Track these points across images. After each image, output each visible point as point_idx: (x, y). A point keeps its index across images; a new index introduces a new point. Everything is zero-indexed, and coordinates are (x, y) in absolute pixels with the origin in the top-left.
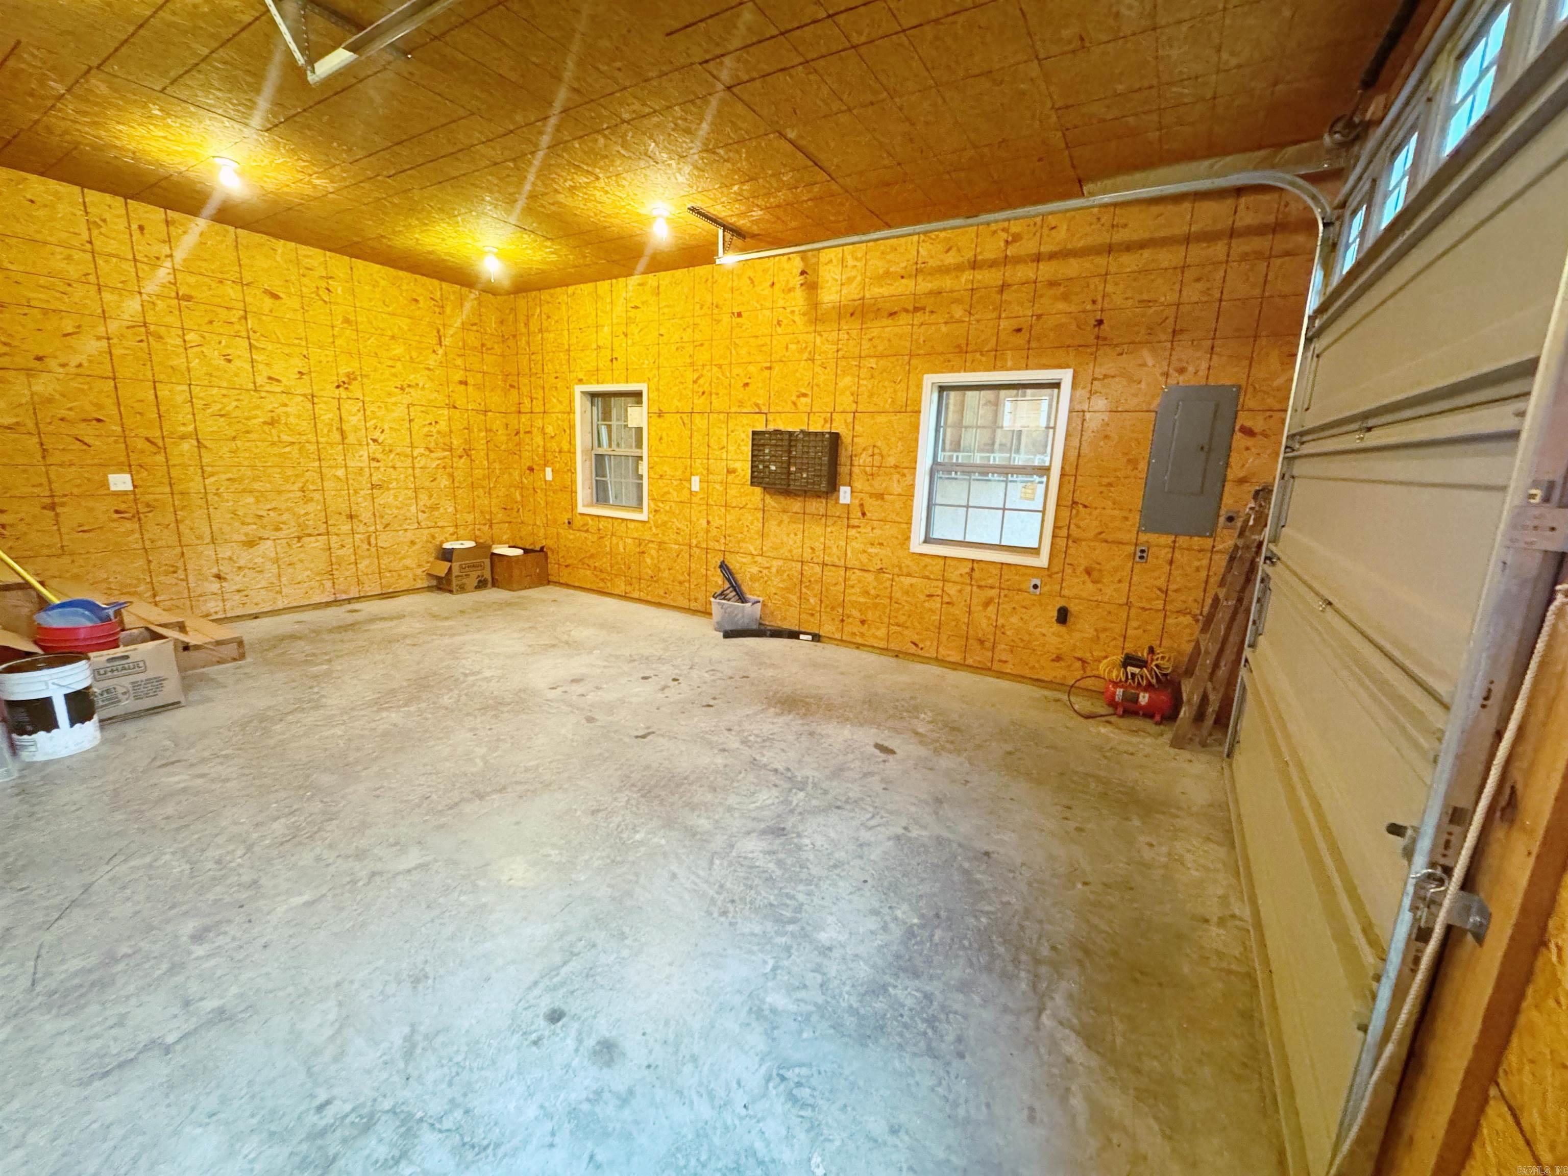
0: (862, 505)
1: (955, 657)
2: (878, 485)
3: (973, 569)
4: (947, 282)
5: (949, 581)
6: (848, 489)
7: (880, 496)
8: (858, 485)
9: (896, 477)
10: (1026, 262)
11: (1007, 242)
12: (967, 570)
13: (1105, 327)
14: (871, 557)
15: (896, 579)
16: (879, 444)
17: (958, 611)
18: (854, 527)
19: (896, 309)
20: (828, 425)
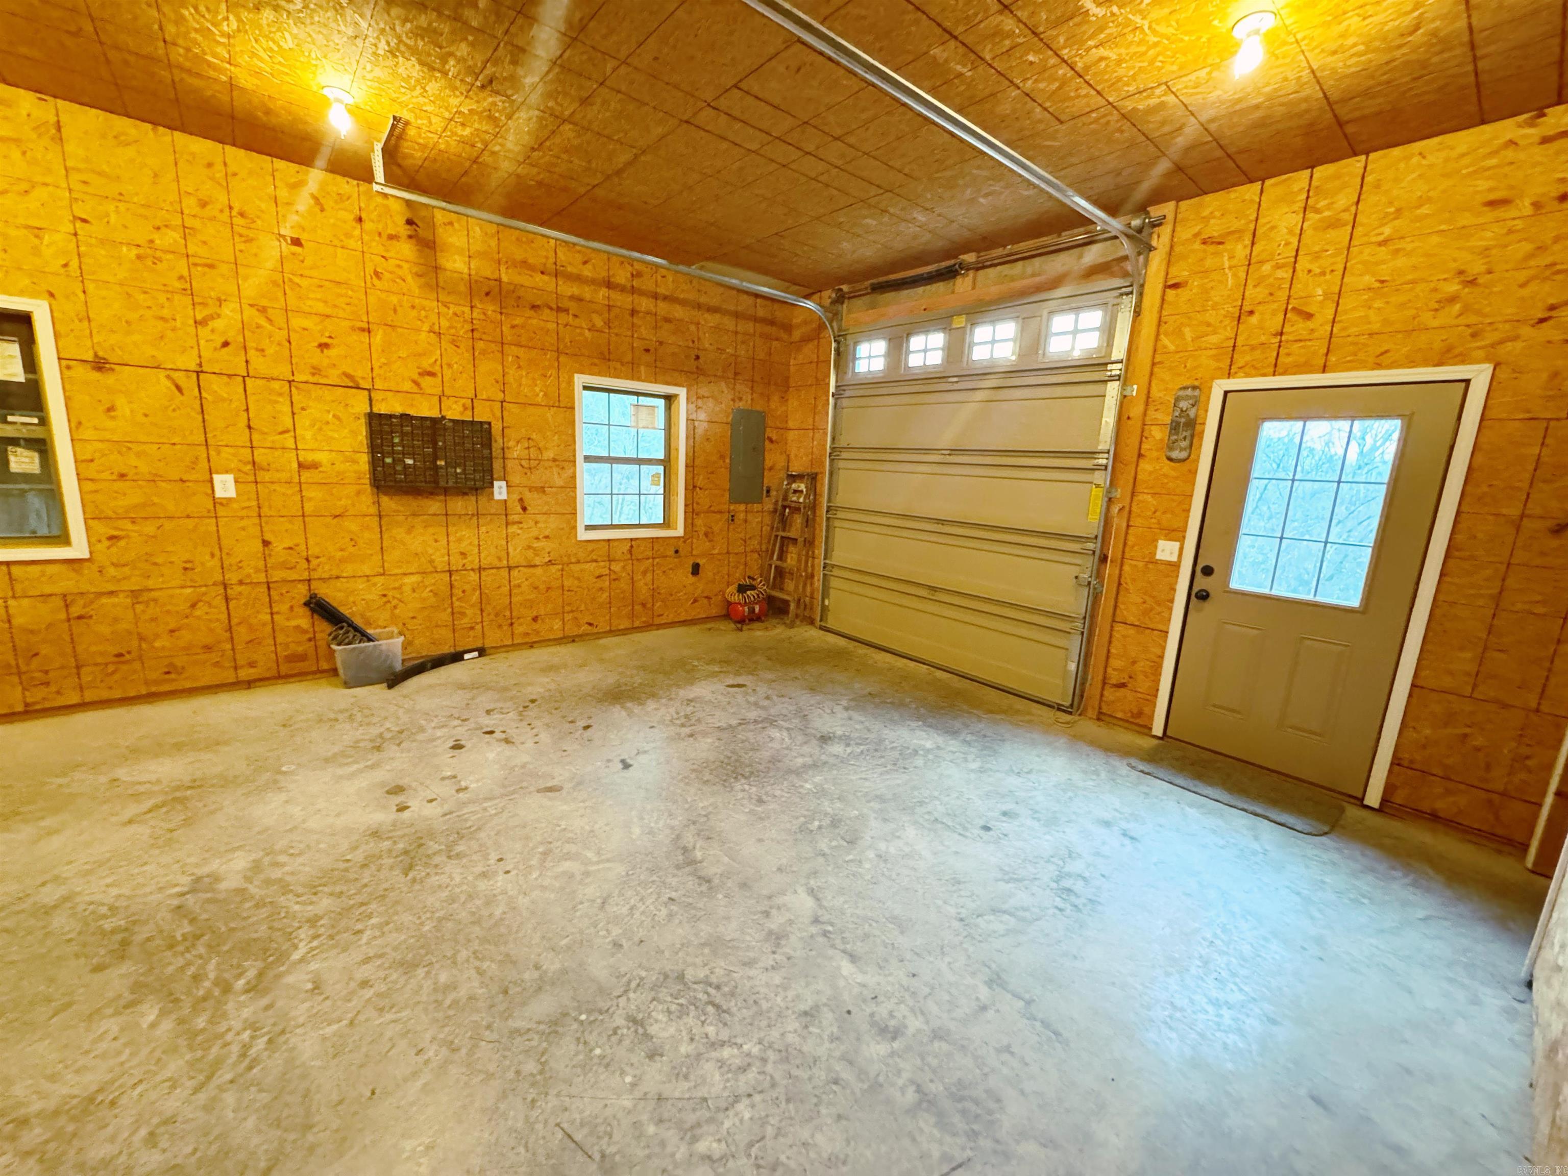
0: (521, 500)
1: (625, 624)
2: (536, 478)
3: (632, 546)
4: (587, 292)
5: (614, 560)
6: (504, 484)
7: (542, 490)
8: (516, 479)
9: (555, 470)
10: (648, 297)
11: (632, 275)
12: (628, 547)
13: (701, 361)
14: (537, 553)
15: (566, 568)
16: (534, 436)
17: (624, 585)
18: (514, 523)
19: (538, 303)
20: (469, 413)
